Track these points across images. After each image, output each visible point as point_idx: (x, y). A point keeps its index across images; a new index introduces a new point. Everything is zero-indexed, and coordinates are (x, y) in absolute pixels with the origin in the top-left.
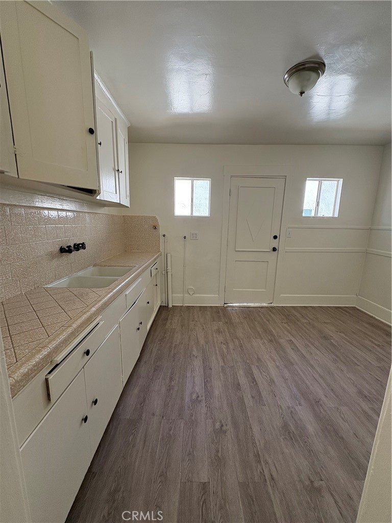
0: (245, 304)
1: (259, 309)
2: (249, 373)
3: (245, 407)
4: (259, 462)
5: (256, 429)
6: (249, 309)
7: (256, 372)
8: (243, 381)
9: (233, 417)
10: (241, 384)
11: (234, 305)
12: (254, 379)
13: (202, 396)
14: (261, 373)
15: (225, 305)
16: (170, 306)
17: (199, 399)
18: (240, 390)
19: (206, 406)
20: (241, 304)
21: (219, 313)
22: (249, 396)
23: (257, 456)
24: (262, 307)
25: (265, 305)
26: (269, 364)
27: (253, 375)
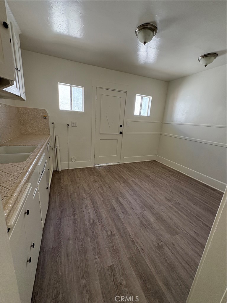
0: (106, 164)
1: (114, 166)
2: (118, 201)
3: (121, 219)
4: (134, 244)
5: (129, 228)
6: (109, 167)
7: (121, 199)
8: (116, 206)
9: (116, 226)
10: (115, 208)
11: (100, 165)
12: (121, 203)
13: (96, 220)
14: (124, 199)
15: (95, 166)
16: (60, 170)
17: (95, 222)
18: (115, 211)
19: (100, 225)
20: (103, 165)
21: (92, 170)
22: (121, 213)
23: (133, 241)
24: (115, 165)
25: (116, 163)
26: (126, 194)
27: (120, 202)
